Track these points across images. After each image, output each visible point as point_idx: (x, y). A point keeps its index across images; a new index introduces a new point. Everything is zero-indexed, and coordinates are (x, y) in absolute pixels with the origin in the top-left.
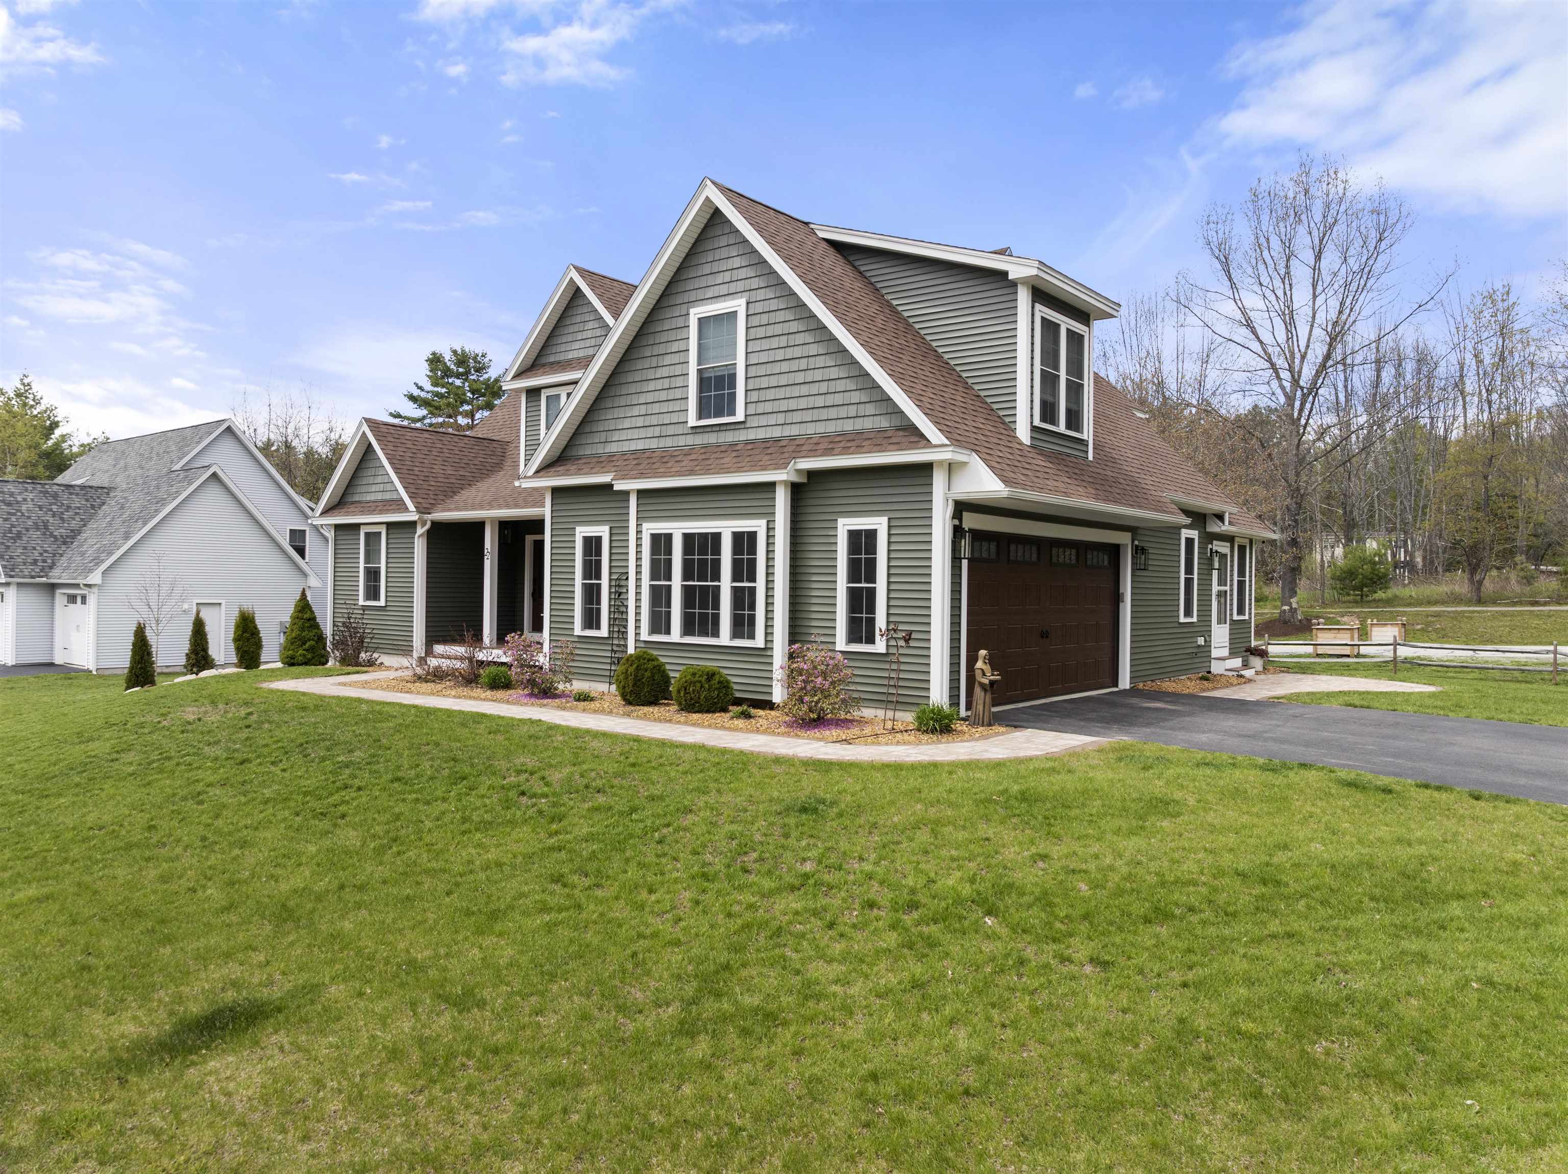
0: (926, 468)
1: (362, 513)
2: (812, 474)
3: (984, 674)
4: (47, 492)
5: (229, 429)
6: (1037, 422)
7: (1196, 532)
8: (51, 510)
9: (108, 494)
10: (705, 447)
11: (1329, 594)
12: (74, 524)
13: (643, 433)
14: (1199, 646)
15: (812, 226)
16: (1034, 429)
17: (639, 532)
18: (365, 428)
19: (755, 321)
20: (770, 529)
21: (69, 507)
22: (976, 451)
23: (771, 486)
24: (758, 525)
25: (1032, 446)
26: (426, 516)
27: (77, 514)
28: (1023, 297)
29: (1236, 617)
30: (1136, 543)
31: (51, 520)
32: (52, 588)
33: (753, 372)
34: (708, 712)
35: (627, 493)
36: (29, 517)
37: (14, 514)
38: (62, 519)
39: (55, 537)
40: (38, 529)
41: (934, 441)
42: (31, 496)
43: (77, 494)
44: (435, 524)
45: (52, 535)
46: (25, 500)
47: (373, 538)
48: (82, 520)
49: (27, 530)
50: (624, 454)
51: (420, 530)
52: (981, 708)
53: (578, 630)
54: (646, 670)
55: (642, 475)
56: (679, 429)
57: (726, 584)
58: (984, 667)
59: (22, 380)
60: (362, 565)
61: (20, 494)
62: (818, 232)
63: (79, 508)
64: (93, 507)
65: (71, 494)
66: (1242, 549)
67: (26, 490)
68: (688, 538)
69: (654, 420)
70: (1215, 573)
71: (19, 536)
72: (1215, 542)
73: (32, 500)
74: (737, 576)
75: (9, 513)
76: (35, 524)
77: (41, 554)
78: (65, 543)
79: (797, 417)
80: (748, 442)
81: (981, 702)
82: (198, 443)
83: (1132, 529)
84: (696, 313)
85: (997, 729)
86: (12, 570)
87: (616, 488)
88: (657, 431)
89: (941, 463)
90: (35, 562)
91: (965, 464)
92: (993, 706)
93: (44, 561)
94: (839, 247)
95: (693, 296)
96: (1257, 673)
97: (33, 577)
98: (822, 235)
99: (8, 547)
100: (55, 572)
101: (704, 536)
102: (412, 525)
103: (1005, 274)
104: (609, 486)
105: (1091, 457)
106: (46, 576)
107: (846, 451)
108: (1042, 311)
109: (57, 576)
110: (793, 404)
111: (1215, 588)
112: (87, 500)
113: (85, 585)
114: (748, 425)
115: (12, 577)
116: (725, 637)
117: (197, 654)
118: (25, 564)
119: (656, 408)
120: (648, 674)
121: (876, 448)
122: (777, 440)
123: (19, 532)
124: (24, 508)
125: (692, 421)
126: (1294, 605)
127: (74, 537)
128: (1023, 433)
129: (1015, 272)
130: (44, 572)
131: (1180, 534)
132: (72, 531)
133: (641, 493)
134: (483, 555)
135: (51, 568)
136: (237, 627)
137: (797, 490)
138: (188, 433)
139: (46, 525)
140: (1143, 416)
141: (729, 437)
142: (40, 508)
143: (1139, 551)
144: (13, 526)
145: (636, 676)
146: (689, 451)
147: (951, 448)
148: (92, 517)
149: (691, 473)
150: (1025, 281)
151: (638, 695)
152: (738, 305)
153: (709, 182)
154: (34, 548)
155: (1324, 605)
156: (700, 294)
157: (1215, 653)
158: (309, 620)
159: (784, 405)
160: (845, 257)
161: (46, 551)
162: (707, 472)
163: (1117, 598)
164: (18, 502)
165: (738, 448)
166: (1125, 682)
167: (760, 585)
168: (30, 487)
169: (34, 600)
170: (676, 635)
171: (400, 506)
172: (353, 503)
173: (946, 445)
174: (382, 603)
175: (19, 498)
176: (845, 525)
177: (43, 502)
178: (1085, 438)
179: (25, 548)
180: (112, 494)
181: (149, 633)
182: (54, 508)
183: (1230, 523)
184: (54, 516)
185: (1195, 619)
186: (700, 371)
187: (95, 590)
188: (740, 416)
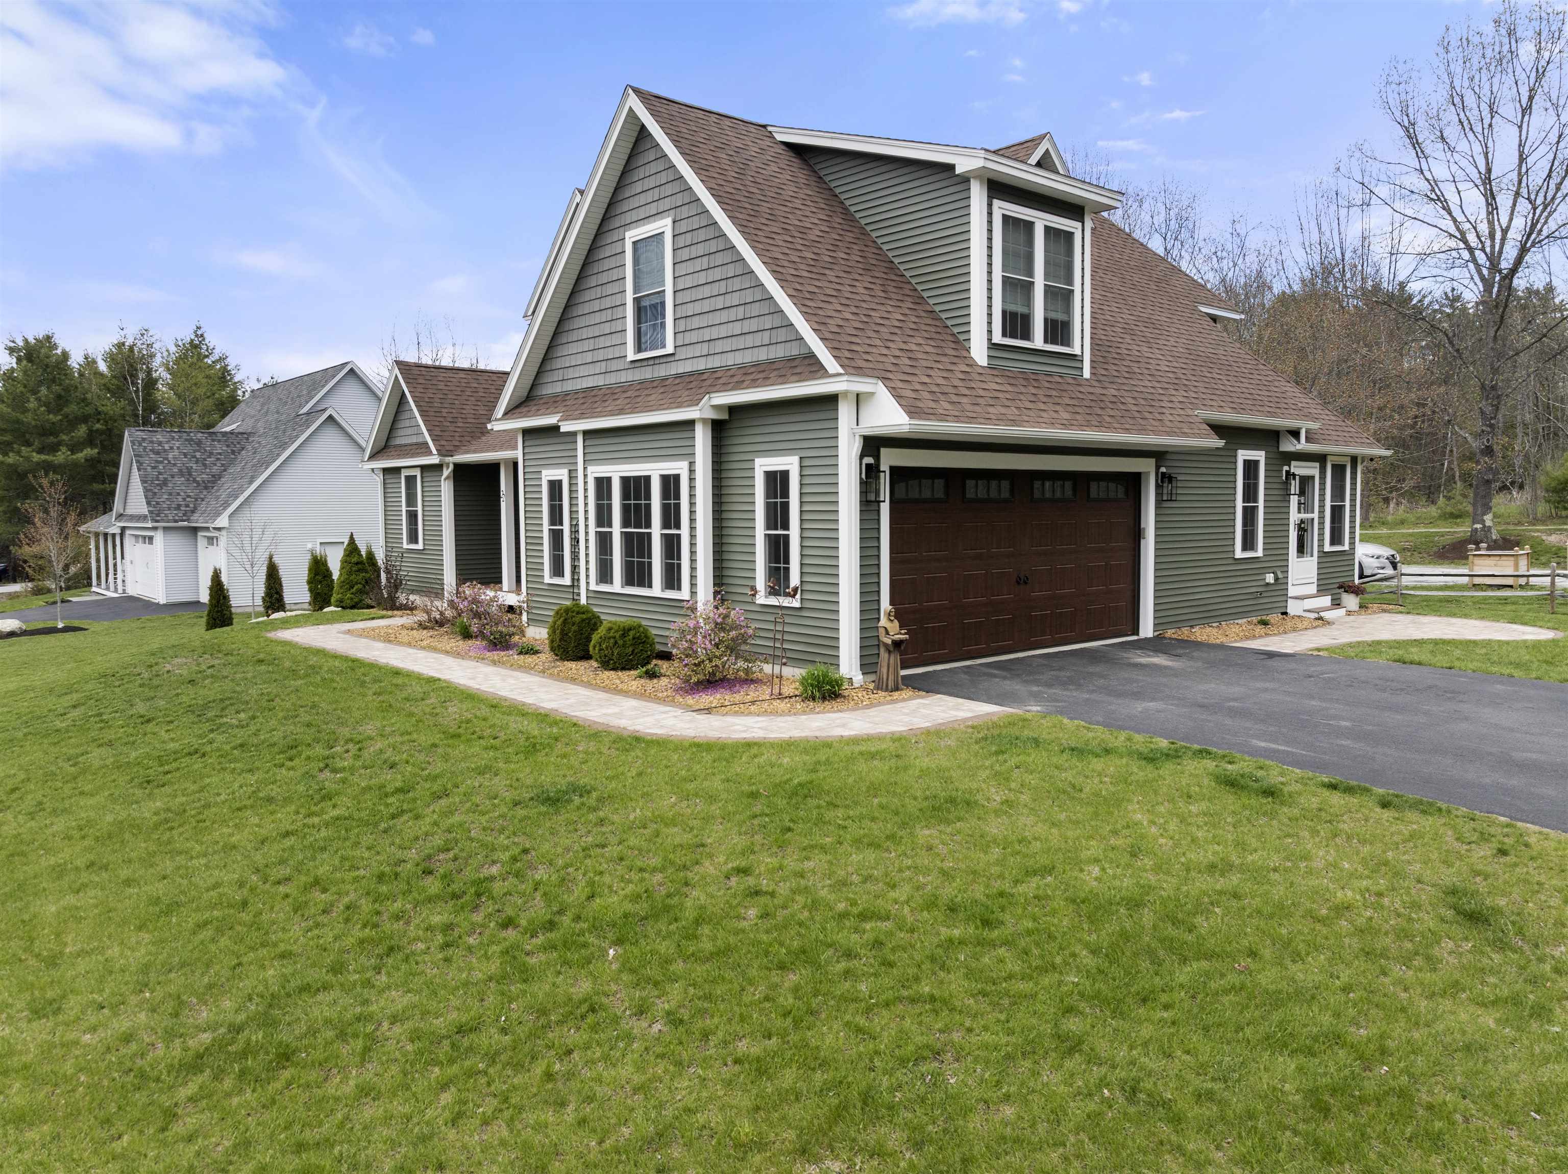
0: (830, 401)
1: (399, 456)
2: (733, 409)
3: (887, 633)
4: (192, 440)
5: (352, 370)
6: (998, 338)
7: (1263, 453)
8: (195, 457)
9: (247, 439)
10: (642, 382)
11: (1542, 508)
12: (215, 469)
13: (591, 369)
14: (1268, 584)
15: (770, 129)
16: (993, 346)
17: (585, 476)
18: (397, 371)
19: (681, 242)
20: (692, 471)
21: (211, 454)
22: (884, 379)
23: (690, 423)
24: (679, 467)
25: (990, 367)
26: (450, 460)
27: (218, 459)
28: (978, 194)
29: (1327, 548)
30: (1163, 470)
31: (194, 466)
32: (195, 530)
33: (681, 298)
34: (623, 669)
35: (574, 434)
36: (175, 465)
37: (161, 462)
38: (205, 465)
39: (198, 482)
40: (182, 476)
41: (831, 371)
42: (177, 444)
43: (219, 441)
44: (458, 467)
45: (195, 481)
46: (171, 448)
47: (410, 480)
48: (223, 465)
49: (173, 476)
50: (576, 392)
51: (446, 472)
52: (885, 670)
53: (547, 579)
54: (574, 624)
55: (582, 416)
56: (619, 365)
57: (656, 530)
58: (888, 625)
59: (195, 332)
60: (404, 509)
61: (167, 442)
62: (775, 135)
63: (220, 454)
64: (233, 452)
65: (213, 440)
66: (1339, 470)
67: (173, 439)
68: (625, 481)
69: (600, 355)
70: (1294, 500)
71: (165, 482)
72: (1293, 463)
73: (178, 448)
74: (666, 524)
75: (157, 462)
76: (180, 471)
77: (184, 499)
78: (206, 488)
79: (719, 346)
80: (678, 376)
81: (885, 664)
82: (323, 386)
83: (1159, 455)
84: (632, 235)
85: (907, 693)
86: (158, 515)
87: (562, 430)
88: (602, 367)
89: (846, 393)
90: (178, 507)
91: (872, 394)
92: (902, 668)
93: (187, 506)
94: (799, 151)
95: (628, 218)
96: (1349, 613)
97: (176, 521)
98: (780, 137)
99: (155, 494)
100: (195, 517)
101: (637, 479)
102: (438, 468)
103: (951, 167)
104: (555, 428)
105: (1087, 374)
106: (188, 520)
107: (754, 384)
108: (1002, 207)
109: (198, 521)
110: (715, 333)
111: (1295, 516)
112: (228, 446)
113: (214, 528)
114: (677, 358)
115: (157, 521)
116: (657, 589)
117: (271, 597)
118: (169, 509)
119: (602, 342)
120: (574, 628)
121: (780, 380)
122: (700, 373)
123: (166, 479)
124: (170, 456)
125: (631, 356)
126: (1488, 523)
127: (214, 482)
128: (979, 353)
129: (963, 165)
130: (187, 516)
131: (1236, 456)
132: (213, 476)
133: (587, 433)
134: (499, 497)
135: (193, 512)
136: (310, 570)
137: (719, 428)
138: (318, 377)
139: (189, 471)
140: (1237, 317)
141: (662, 371)
142: (185, 455)
143: (1165, 480)
144: (160, 473)
145: (562, 630)
146: (625, 388)
147: (845, 378)
148: (232, 462)
149: (621, 412)
150: (979, 174)
151: (565, 651)
152: (665, 225)
153: (630, 91)
154: (178, 494)
155: (1535, 521)
156: (634, 216)
157: (1292, 591)
158: (357, 564)
159: (707, 334)
160: (805, 161)
161: (189, 496)
162: (634, 410)
163: (1137, 534)
164: (165, 451)
165: (668, 383)
166: (1147, 629)
167: (684, 532)
168: (176, 436)
169: (178, 542)
170: (617, 586)
171: (423, 450)
172: (395, 446)
173: (840, 374)
174: (420, 546)
175: (167, 447)
176: (763, 464)
177: (187, 449)
178: (1077, 351)
179: (170, 494)
180: (251, 439)
181: (224, 578)
182: (198, 455)
183: (1308, 440)
184: (197, 462)
185: (1260, 553)
186: (637, 301)
187: (224, 533)
188: (669, 349)
